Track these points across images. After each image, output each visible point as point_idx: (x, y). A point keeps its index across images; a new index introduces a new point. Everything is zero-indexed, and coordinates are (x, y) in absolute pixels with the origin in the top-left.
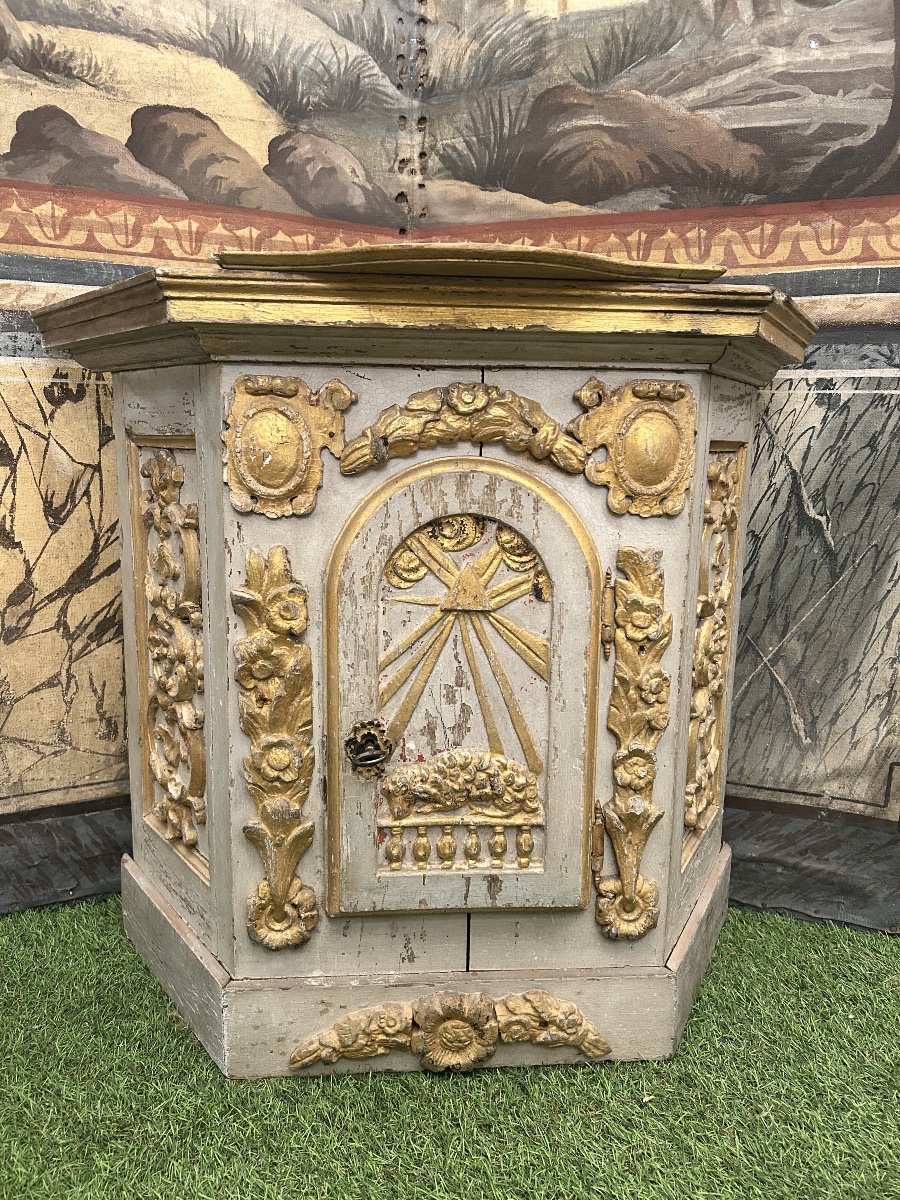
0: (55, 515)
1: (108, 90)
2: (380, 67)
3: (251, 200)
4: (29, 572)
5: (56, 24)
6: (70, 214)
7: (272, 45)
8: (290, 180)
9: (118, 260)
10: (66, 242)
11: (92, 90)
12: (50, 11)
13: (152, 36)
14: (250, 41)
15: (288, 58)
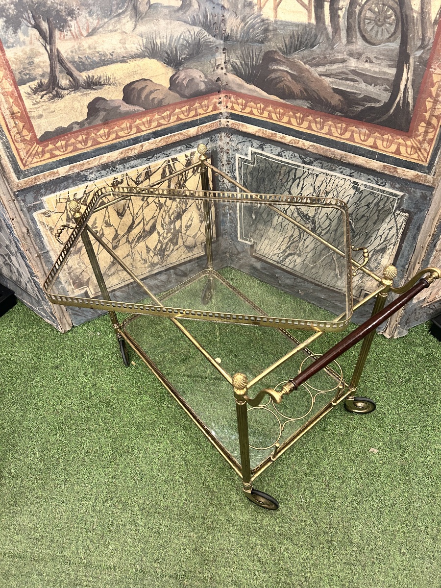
0: (121, 215)
1: (114, 84)
2: (207, 32)
3: (165, 102)
4: (116, 231)
5: (93, 68)
6: (109, 130)
7: (167, 41)
8: (178, 89)
9: (126, 138)
10: (110, 139)
11: (109, 86)
12: (90, 65)
13: (125, 58)
14: (159, 44)
15: (173, 44)
